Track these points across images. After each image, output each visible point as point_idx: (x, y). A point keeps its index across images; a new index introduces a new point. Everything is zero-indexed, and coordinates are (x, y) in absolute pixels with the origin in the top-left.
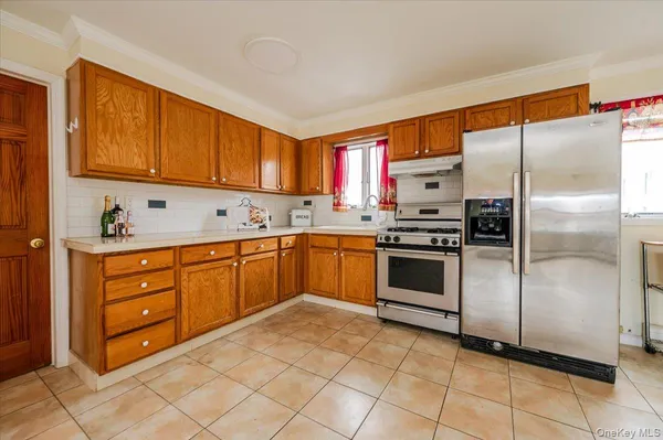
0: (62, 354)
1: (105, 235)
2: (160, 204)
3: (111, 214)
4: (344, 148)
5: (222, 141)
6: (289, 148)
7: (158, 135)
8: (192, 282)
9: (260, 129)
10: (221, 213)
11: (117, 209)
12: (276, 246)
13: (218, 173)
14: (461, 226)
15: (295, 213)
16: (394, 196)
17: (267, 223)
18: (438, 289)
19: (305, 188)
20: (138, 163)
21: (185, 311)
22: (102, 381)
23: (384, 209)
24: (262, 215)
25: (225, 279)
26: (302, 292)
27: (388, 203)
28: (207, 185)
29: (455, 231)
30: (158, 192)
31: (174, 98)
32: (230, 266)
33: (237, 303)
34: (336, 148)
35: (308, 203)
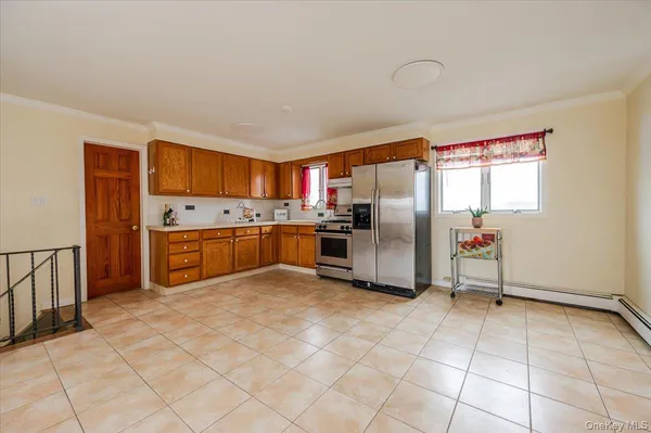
0: (146, 283)
1: (165, 224)
2: (192, 208)
3: (168, 213)
4: (308, 168)
5: (225, 170)
6: (270, 169)
7: (190, 172)
8: (208, 248)
9: (250, 159)
10: (227, 212)
11: (171, 211)
12: (258, 232)
13: (223, 190)
14: (351, 218)
15: (277, 212)
16: (336, 201)
17: (255, 218)
18: (344, 255)
19: (282, 195)
20: (181, 187)
21: (204, 263)
22: (168, 291)
23: (329, 208)
24: (251, 213)
25: (227, 250)
26: (277, 262)
27: (332, 205)
28: (217, 196)
29: (349, 222)
30: (191, 201)
31: (199, 150)
32: (229, 242)
33: (233, 264)
34: (302, 168)
35: (287, 205)
